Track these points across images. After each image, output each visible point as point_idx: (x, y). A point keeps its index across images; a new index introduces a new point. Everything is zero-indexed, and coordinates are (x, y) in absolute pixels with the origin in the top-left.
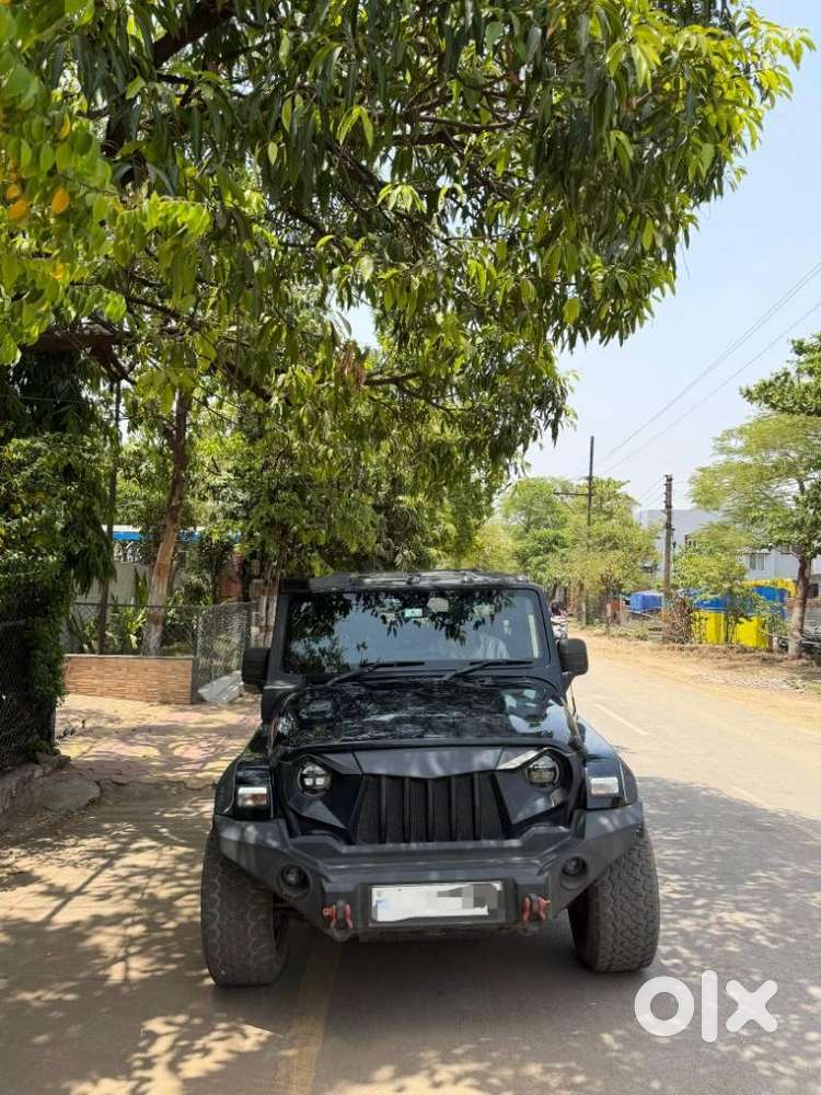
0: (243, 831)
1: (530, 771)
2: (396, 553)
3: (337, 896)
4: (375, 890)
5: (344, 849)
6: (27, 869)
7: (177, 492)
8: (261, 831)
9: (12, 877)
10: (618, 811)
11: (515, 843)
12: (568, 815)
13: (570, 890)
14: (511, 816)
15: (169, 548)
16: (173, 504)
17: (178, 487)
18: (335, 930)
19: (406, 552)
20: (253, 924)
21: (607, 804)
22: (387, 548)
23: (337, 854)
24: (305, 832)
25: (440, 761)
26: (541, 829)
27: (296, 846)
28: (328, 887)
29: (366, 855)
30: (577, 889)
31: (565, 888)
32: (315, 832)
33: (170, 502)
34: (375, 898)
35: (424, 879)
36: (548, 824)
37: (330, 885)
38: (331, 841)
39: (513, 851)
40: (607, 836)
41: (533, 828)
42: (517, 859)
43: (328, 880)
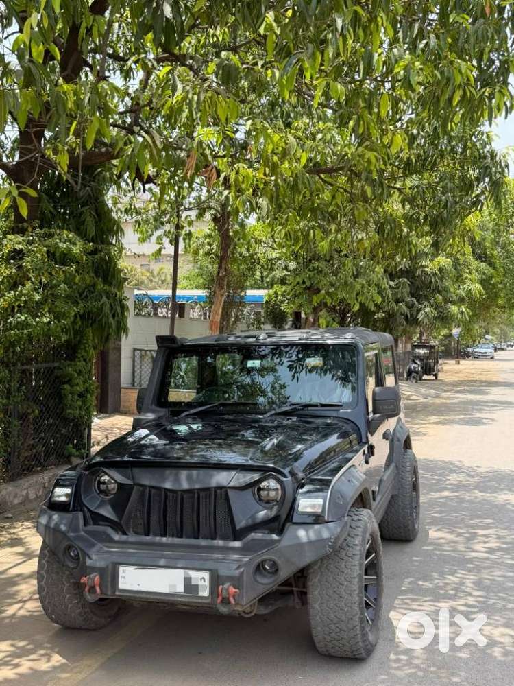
0: (50, 517)
1: (260, 490)
2: (419, 311)
3: (93, 569)
4: (121, 568)
5: (117, 537)
6: (23, 537)
7: (223, 266)
8: (61, 519)
9: (9, 541)
10: (317, 527)
11: (237, 544)
12: (280, 526)
13: (263, 584)
14: (236, 524)
15: (219, 309)
16: (221, 275)
17: (224, 262)
18: (87, 594)
19: (427, 310)
20: (67, 585)
21: (310, 520)
22: (411, 306)
23: (111, 540)
24: (95, 523)
25: (189, 478)
26: (258, 535)
27: (86, 532)
28: (88, 562)
29: (132, 543)
30: (269, 584)
31: (258, 582)
32: (101, 523)
33: (218, 273)
34: (121, 574)
35: (154, 564)
36: (266, 532)
37: (91, 561)
38: (110, 531)
39: (234, 550)
40: (301, 545)
41: (253, 534)
42: (236, 556)
43: (90, 558)
